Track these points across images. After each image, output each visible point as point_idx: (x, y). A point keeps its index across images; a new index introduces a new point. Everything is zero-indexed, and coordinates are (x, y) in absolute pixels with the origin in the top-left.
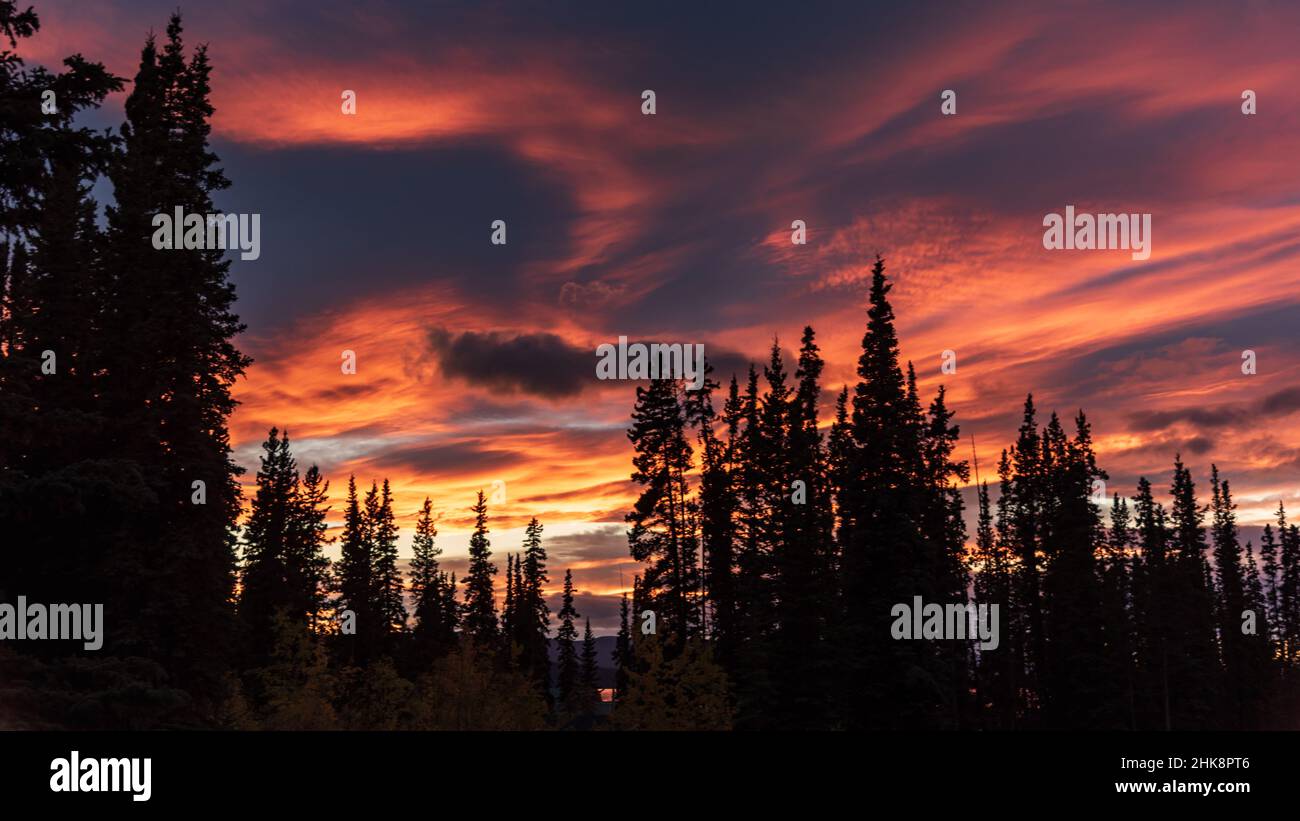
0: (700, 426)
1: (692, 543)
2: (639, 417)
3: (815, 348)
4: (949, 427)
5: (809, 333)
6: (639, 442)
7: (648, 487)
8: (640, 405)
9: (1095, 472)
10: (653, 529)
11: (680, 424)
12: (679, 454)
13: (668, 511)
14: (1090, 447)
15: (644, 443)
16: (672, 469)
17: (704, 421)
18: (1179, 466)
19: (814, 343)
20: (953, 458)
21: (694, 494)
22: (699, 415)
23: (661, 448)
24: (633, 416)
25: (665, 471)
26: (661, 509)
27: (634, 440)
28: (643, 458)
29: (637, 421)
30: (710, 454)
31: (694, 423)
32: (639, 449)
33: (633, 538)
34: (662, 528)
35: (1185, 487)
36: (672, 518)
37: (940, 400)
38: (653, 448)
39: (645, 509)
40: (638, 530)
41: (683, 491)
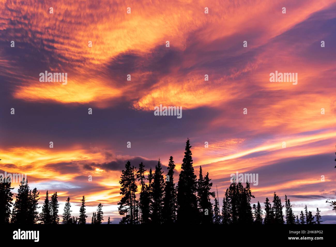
0: (140, 181)
1: (137, 211)
2: (123, 178)
3: (173, 162)
4: (210, 183)
5: (171, 158)
6: (122, 184)
7: (124, 196)
8: (123, 175)
9: (251, 196)
10: (126, 207)
11: (134, 180)
12: (134, 188)
13: (130, 202)
14: (250, 189)
15: (123, 184)
16: (131, 192)
17: (142, 179)
18: (275, 195)
19: (173, 160)
20: (210, 191)
21: (137, 198)
22: (140, 178)
23: (129, 186)
24: (121, 177)
25: (129, 192)
26: (128, 202)
27: (121, 184)
28: (123, 188)
29: (122, 179)
30: (143, 188)
31: (139, 180)
32: (122, 186)
33: (119, 209)
34: (128, 207)
35: (277, 200)
36: (131, 204)
37: (207, 176)
38: (126, 185)
39: (123, 201)
40: (121, 207)
41: (135, 197)
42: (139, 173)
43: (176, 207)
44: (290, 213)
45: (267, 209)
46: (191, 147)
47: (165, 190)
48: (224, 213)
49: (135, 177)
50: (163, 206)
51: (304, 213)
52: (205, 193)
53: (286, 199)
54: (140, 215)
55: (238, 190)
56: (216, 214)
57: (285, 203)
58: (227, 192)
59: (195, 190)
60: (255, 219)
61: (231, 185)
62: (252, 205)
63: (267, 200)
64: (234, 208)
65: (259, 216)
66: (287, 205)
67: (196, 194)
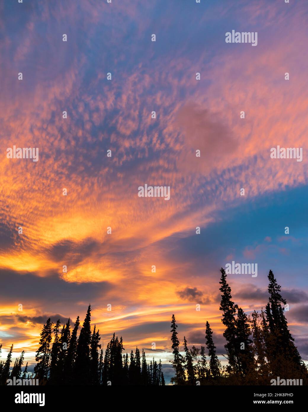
0: (55, 334)
1: (48, 358)
2: (43, 331)
3: (79, 320)
4: (99, 337)
5: (78, 317)
6: (42, 336)
7: (42, 345)
8: (44, 328)
9: (123, 348)
10: (41, 354)
11: (50, 333)
12: (49, 339)
13: (45, 351)
14: (122, 343)
15: (43, 336)
16: (47, 342)
17: (56, 332)
18: (137, 348)
19: (79, 319)
20: (99, 344)
21: (51, 347)
22: (56, 331)
23: (46, 337)
24: (42, 331)
25: (46, 342)
26: (43, 351)
27: (41, 335)
28: (42, 339)
29: (42, 332)
30: (56, 339)
31: (55, 333)
32: (42, 337)
33: (36, 356)
34: (43, 354)
35: (138, 353)
36: (45, 352)
37: (98, 332)
38: (44, 337)
39: (40, 350)
40: (38, 354)
41: (49, 347)
42: (56, 328)
43: (75, 355)
44: (144, 361)
45: (132, 358)
46: (91, 310)
47: (70, 342)
48: (105, 361)
49: (52, 331)
50: (67, 354)
51: (152, 362)
52: (95, 345)
53: (143, 352)
54: (50, 361)
55: (115, 344)
56: (101, 361)
57: (142, 354)
58: (108, 344)
59: (89, 343)
60: (124, 366)
61: (112, 340)
62: (123, 356)
63: (132, 352)
64: (112, 357)
65: (126, 364)
66: (143, 356)
67: (90, 345)
